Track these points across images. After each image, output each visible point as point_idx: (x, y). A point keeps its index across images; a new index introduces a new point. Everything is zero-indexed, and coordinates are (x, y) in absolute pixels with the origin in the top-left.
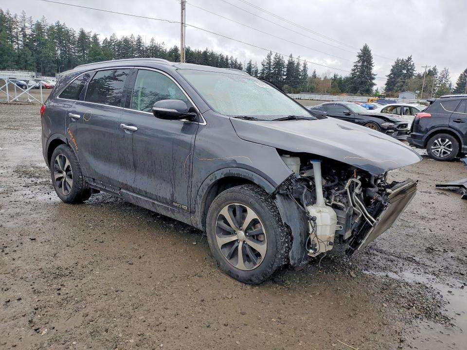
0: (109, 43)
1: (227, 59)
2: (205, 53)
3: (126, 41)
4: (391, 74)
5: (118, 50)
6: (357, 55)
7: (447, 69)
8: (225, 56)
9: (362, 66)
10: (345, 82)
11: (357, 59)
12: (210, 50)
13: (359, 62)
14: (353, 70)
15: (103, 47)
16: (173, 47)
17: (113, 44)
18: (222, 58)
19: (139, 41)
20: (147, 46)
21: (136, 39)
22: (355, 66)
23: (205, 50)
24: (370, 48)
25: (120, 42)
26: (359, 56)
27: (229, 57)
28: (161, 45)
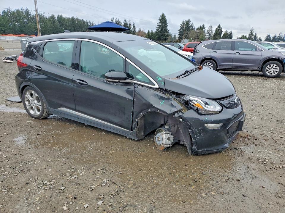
0: (6, 13)
1: (87, 23)
2: (73, 18)
3: (18, 11)
4: (180, 29)
5: (13, 18)
6: (159, 19)
7: (211, 25)
8: (85, 20)
9: (162, 25)
10: (154, 35)
11: (159, 21)
12: (75, 17)
13: (160, 23)
14: (158, 28)
15: (2, 16)
16: (51, 15)
17: (9, 14)
18: (84, 22)
19: (27, 11)
20: (33, 14)
21: (25, 10)
22: (158, 25)
23: (72, 17)
24: (165, 15)
25: (14, 12)
26: (160, 20)
27: (88, 21)
28: (43, 14)
